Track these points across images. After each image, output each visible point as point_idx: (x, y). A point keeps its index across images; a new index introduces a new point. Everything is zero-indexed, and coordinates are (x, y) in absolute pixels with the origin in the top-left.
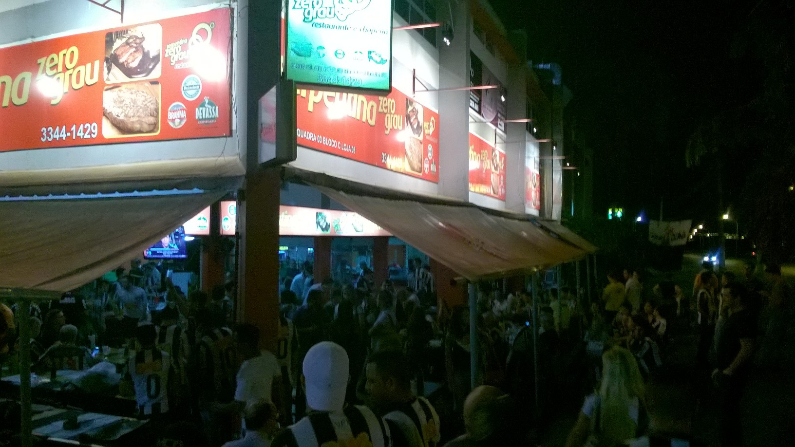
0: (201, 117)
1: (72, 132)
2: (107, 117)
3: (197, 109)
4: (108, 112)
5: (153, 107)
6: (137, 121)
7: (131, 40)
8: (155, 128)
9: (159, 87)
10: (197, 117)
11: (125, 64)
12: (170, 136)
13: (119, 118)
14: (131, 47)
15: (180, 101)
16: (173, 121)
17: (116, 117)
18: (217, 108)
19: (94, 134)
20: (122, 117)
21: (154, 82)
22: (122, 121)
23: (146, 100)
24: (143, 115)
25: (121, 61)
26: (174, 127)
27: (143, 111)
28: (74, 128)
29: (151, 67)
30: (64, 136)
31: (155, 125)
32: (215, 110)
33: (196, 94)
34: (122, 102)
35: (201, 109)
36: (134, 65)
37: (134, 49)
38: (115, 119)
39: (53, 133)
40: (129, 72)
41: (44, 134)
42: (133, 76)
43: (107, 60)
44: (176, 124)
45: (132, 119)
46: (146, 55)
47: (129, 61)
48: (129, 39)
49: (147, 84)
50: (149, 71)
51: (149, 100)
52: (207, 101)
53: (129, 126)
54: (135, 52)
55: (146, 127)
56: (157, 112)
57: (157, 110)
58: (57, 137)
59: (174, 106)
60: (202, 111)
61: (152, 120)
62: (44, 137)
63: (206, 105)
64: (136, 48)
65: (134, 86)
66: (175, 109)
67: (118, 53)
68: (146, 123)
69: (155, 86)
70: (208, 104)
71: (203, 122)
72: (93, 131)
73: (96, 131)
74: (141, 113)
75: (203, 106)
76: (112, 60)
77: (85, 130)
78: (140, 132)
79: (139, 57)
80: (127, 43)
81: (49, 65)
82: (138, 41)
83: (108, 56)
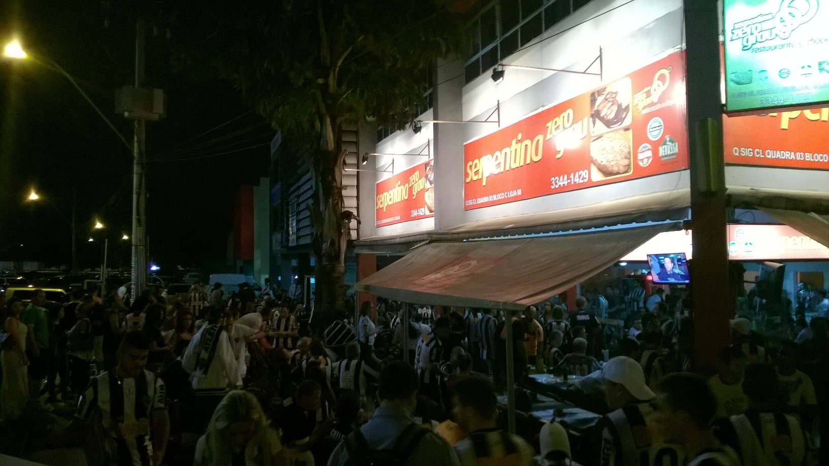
0: (664, 155)
1: (571, 179)
2: (594, 164)
3: (660, 148)
4: (594, 159)
5: (626, 150)
6: (616, 164)
7: (608, 97)
8: (629, 168)
9: (631, 132)
10: (660, 155)
11: (605, 117)
12: (641, 174)
13: (602, 164)
14: (609, 102)
15: (646, 143)
16: (642, 160)
17: (600, 162)
18: (677, 144)
19: (585, 178)
20: (604, 163)
21: (626, 129)
22: (605, 166)
23: (621, 145)
24: (620, 159)
25: (602, 115)
26: (643, 166)
27: (620, 155)
28: (572, 176)
29: (624, 116)
30: (566, 183)
31: (629, 165)
32: (675, 146)
33: (659, 134)
34: (604, 149)
35: (663, 147)
36: (611, 117)
37: (611, 103)
38: (600, 164)
39: (559, 181)
40: (608, 123)
41: (553, 182)
42: (611, 127)
43: (592, 116)
44: (645, 163)
45: (613, 163)
46: (620, 106)
47: (608, 114)
48: (607, 95)
49: (622, 132)
50: (622, 120)
51: (623, 145)
52: (668, 139)
53: (610, 169)
54: (612, 105)
55: (622, 169)
56: (630, 155)
57: (629, 153)
58: (561, 184)
59: (643, 147)
60: (664, 149)
61: (626, 162)
62: (552, 185)
63: (668, 143)
64: (612, 101)
65: (612, 134)
66: (644, 150)
67: (600, 108)
68: (622, 165)
69: (627, 132)
70: (670, 141)
71: (666, 158)
72: (585, 177)
73: (587, 177)
74: (619, 158)
75: (665, 144)
76: (596, 115)
77: (579, 176)
78: (618, 173)
79: (615, 108)
80: (606, 99)
81: (554, 127)
82: (614, 96)
83: (593, 113)
